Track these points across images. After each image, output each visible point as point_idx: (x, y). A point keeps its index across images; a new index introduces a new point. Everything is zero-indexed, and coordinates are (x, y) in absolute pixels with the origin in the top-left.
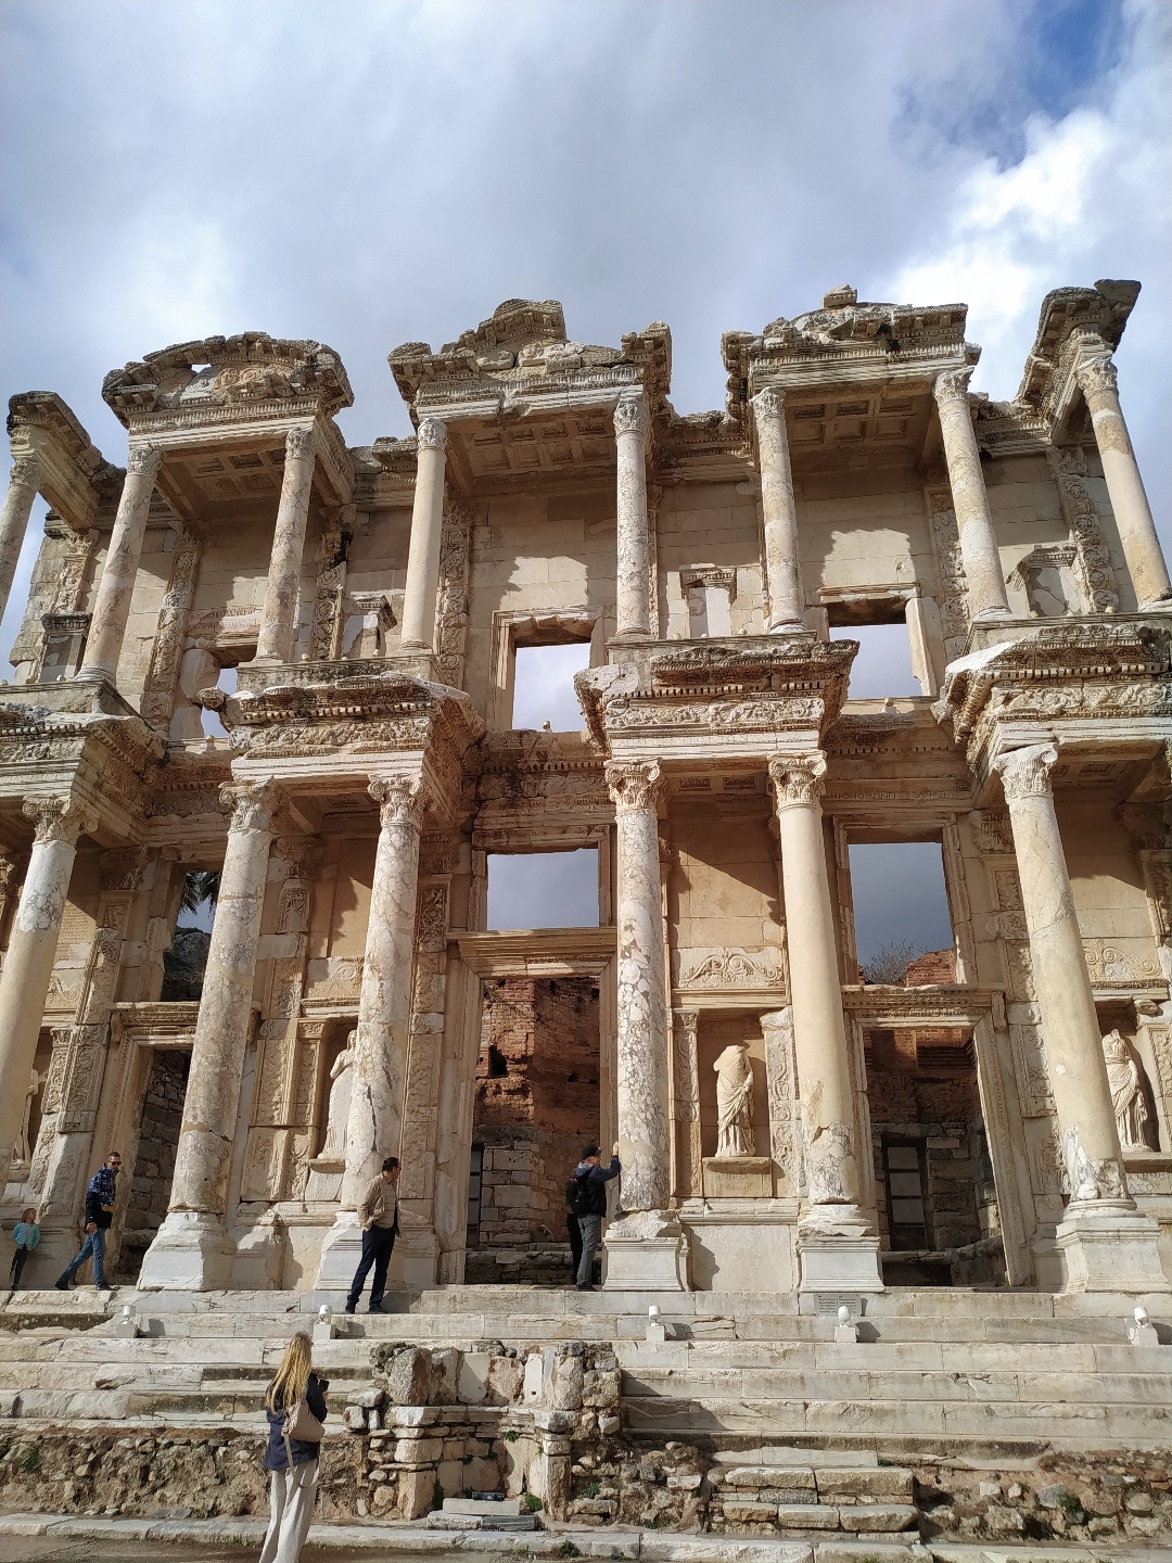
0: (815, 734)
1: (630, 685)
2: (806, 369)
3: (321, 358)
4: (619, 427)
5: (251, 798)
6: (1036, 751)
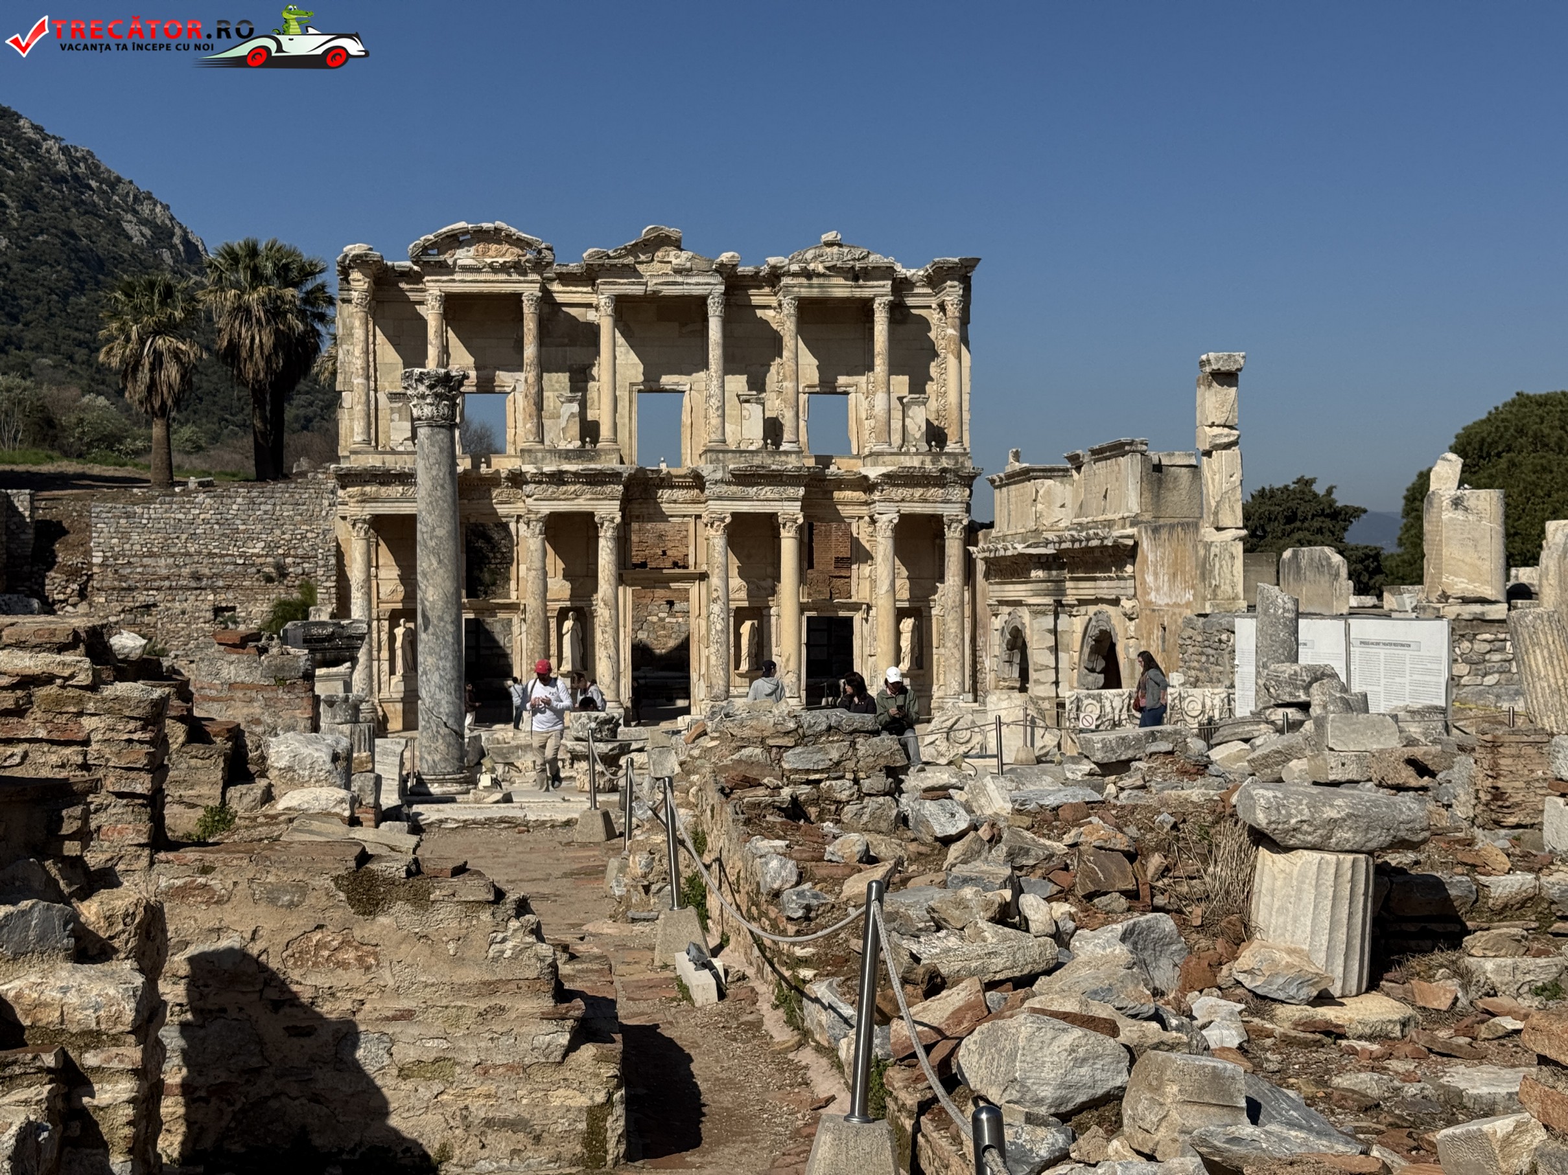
0: (800, 503)
1: (719, 475)
2: (811, 286)
3: (545, 252)
4: (711, 311)
5: (538, 521)
6: (890, 516)
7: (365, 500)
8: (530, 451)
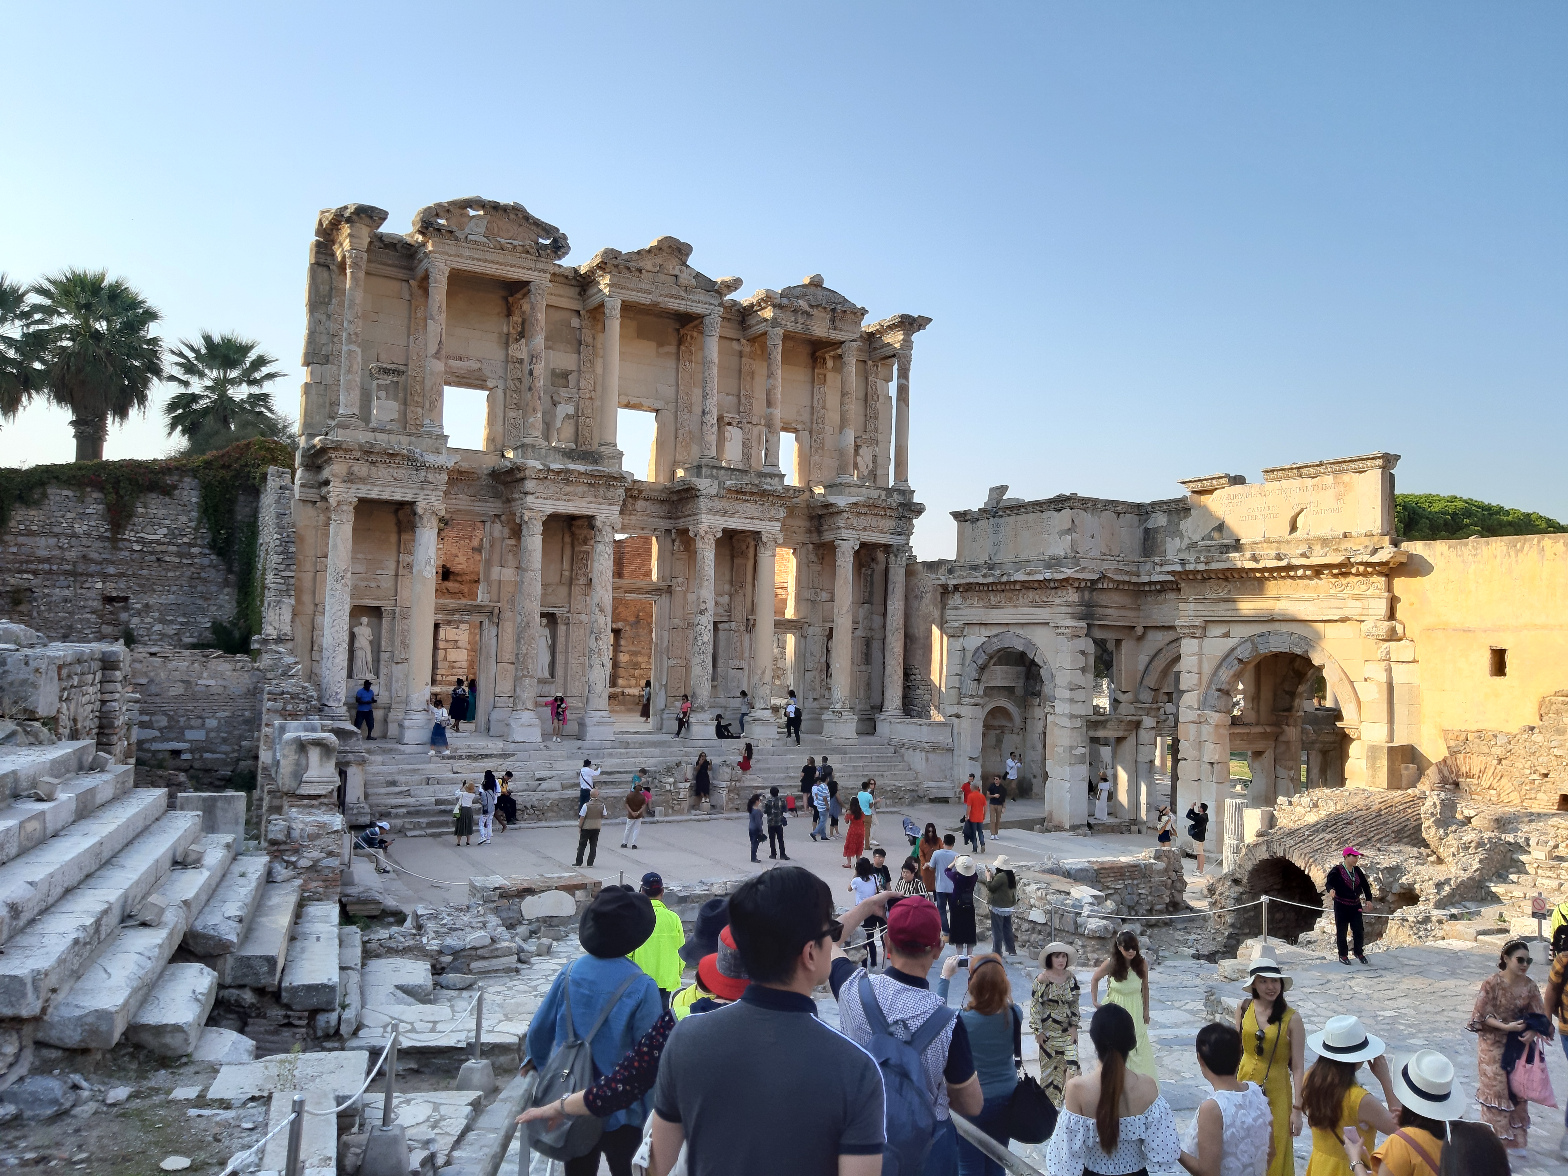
0: (780, 524)
1: (714, 490)
2: (796, 322)
5: (538, 519)
6: (851, 543)
7: (350, 479)
8: (534, 446)
